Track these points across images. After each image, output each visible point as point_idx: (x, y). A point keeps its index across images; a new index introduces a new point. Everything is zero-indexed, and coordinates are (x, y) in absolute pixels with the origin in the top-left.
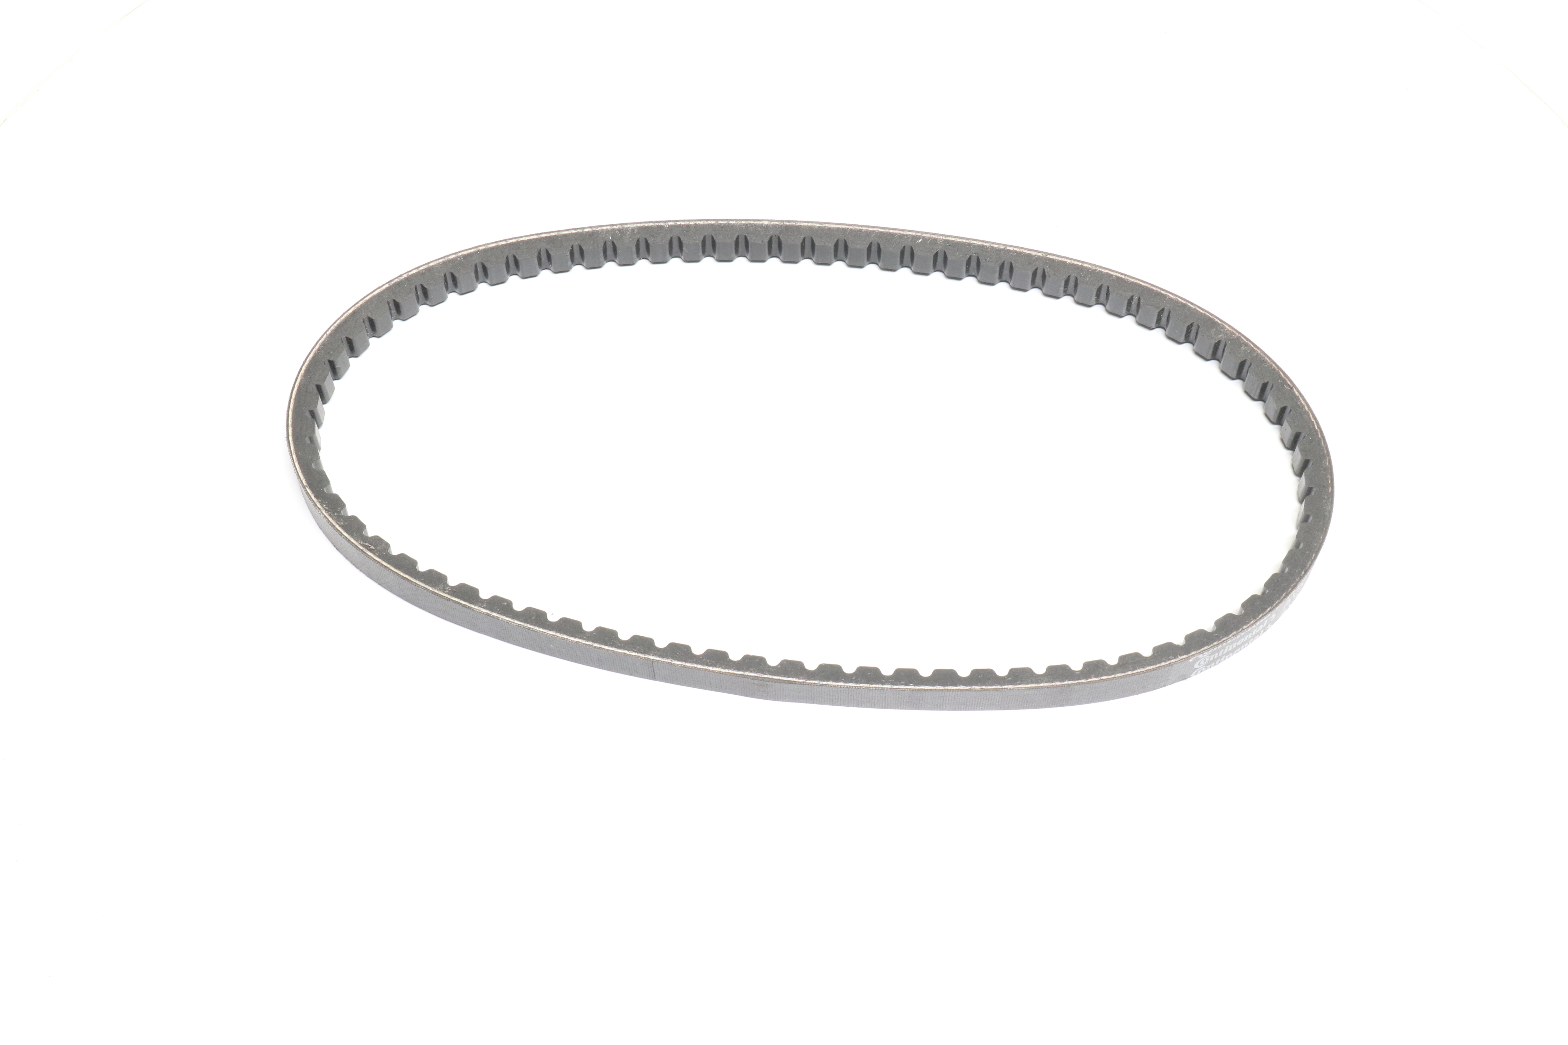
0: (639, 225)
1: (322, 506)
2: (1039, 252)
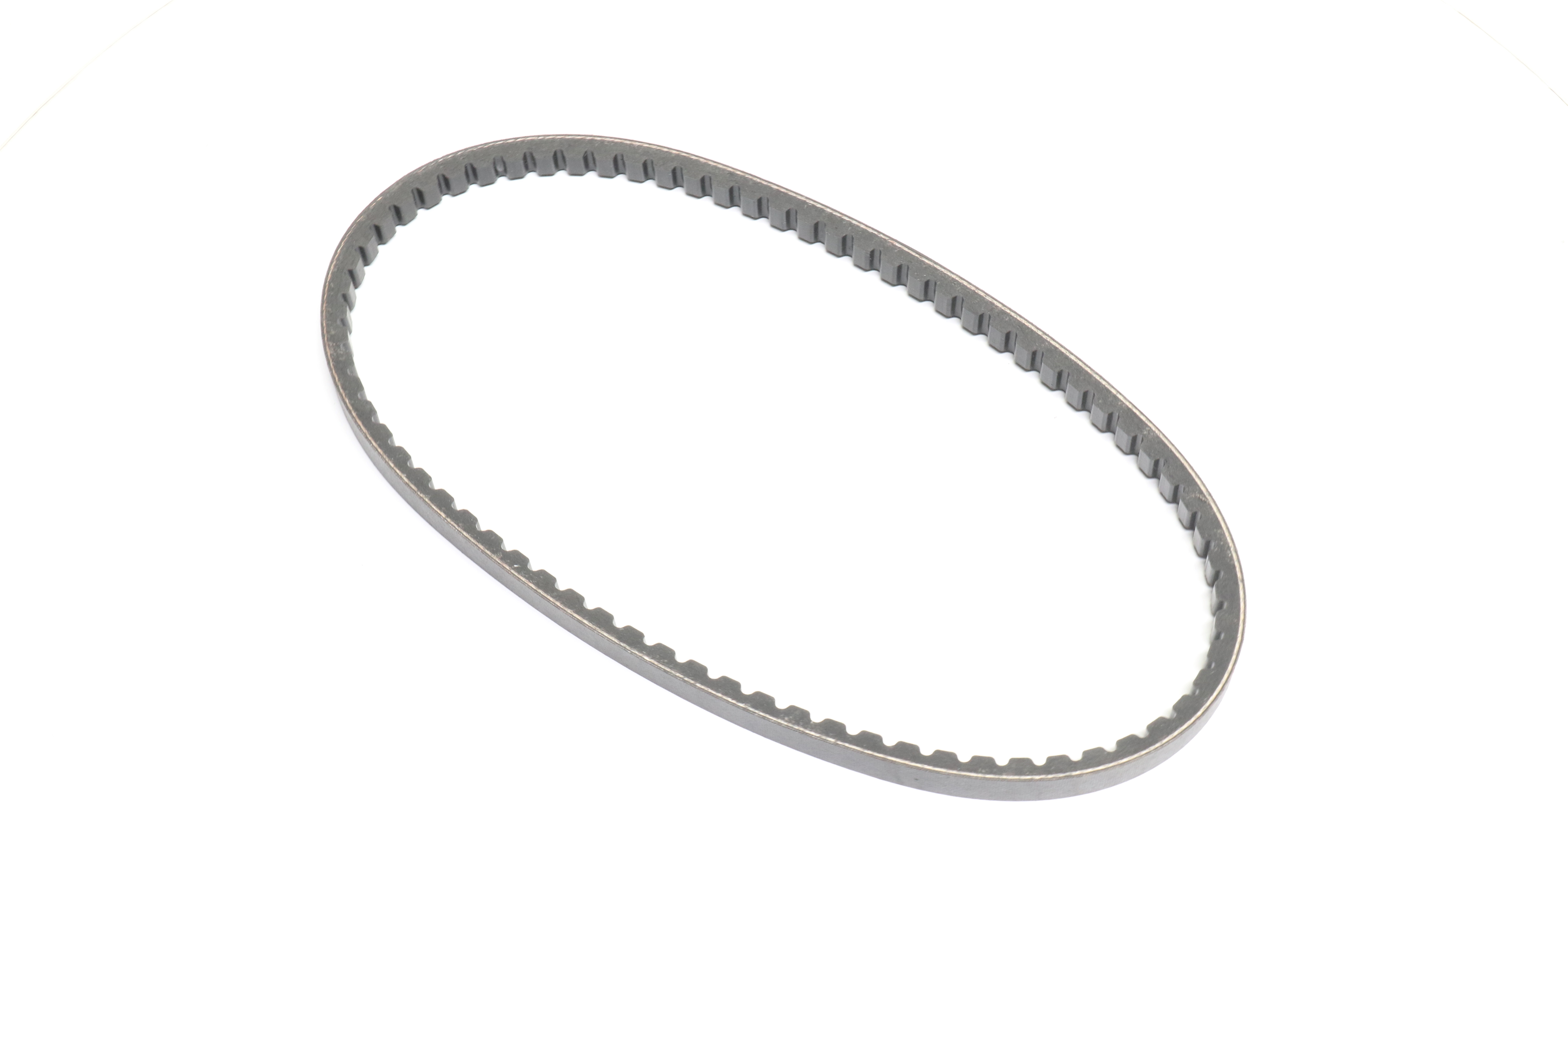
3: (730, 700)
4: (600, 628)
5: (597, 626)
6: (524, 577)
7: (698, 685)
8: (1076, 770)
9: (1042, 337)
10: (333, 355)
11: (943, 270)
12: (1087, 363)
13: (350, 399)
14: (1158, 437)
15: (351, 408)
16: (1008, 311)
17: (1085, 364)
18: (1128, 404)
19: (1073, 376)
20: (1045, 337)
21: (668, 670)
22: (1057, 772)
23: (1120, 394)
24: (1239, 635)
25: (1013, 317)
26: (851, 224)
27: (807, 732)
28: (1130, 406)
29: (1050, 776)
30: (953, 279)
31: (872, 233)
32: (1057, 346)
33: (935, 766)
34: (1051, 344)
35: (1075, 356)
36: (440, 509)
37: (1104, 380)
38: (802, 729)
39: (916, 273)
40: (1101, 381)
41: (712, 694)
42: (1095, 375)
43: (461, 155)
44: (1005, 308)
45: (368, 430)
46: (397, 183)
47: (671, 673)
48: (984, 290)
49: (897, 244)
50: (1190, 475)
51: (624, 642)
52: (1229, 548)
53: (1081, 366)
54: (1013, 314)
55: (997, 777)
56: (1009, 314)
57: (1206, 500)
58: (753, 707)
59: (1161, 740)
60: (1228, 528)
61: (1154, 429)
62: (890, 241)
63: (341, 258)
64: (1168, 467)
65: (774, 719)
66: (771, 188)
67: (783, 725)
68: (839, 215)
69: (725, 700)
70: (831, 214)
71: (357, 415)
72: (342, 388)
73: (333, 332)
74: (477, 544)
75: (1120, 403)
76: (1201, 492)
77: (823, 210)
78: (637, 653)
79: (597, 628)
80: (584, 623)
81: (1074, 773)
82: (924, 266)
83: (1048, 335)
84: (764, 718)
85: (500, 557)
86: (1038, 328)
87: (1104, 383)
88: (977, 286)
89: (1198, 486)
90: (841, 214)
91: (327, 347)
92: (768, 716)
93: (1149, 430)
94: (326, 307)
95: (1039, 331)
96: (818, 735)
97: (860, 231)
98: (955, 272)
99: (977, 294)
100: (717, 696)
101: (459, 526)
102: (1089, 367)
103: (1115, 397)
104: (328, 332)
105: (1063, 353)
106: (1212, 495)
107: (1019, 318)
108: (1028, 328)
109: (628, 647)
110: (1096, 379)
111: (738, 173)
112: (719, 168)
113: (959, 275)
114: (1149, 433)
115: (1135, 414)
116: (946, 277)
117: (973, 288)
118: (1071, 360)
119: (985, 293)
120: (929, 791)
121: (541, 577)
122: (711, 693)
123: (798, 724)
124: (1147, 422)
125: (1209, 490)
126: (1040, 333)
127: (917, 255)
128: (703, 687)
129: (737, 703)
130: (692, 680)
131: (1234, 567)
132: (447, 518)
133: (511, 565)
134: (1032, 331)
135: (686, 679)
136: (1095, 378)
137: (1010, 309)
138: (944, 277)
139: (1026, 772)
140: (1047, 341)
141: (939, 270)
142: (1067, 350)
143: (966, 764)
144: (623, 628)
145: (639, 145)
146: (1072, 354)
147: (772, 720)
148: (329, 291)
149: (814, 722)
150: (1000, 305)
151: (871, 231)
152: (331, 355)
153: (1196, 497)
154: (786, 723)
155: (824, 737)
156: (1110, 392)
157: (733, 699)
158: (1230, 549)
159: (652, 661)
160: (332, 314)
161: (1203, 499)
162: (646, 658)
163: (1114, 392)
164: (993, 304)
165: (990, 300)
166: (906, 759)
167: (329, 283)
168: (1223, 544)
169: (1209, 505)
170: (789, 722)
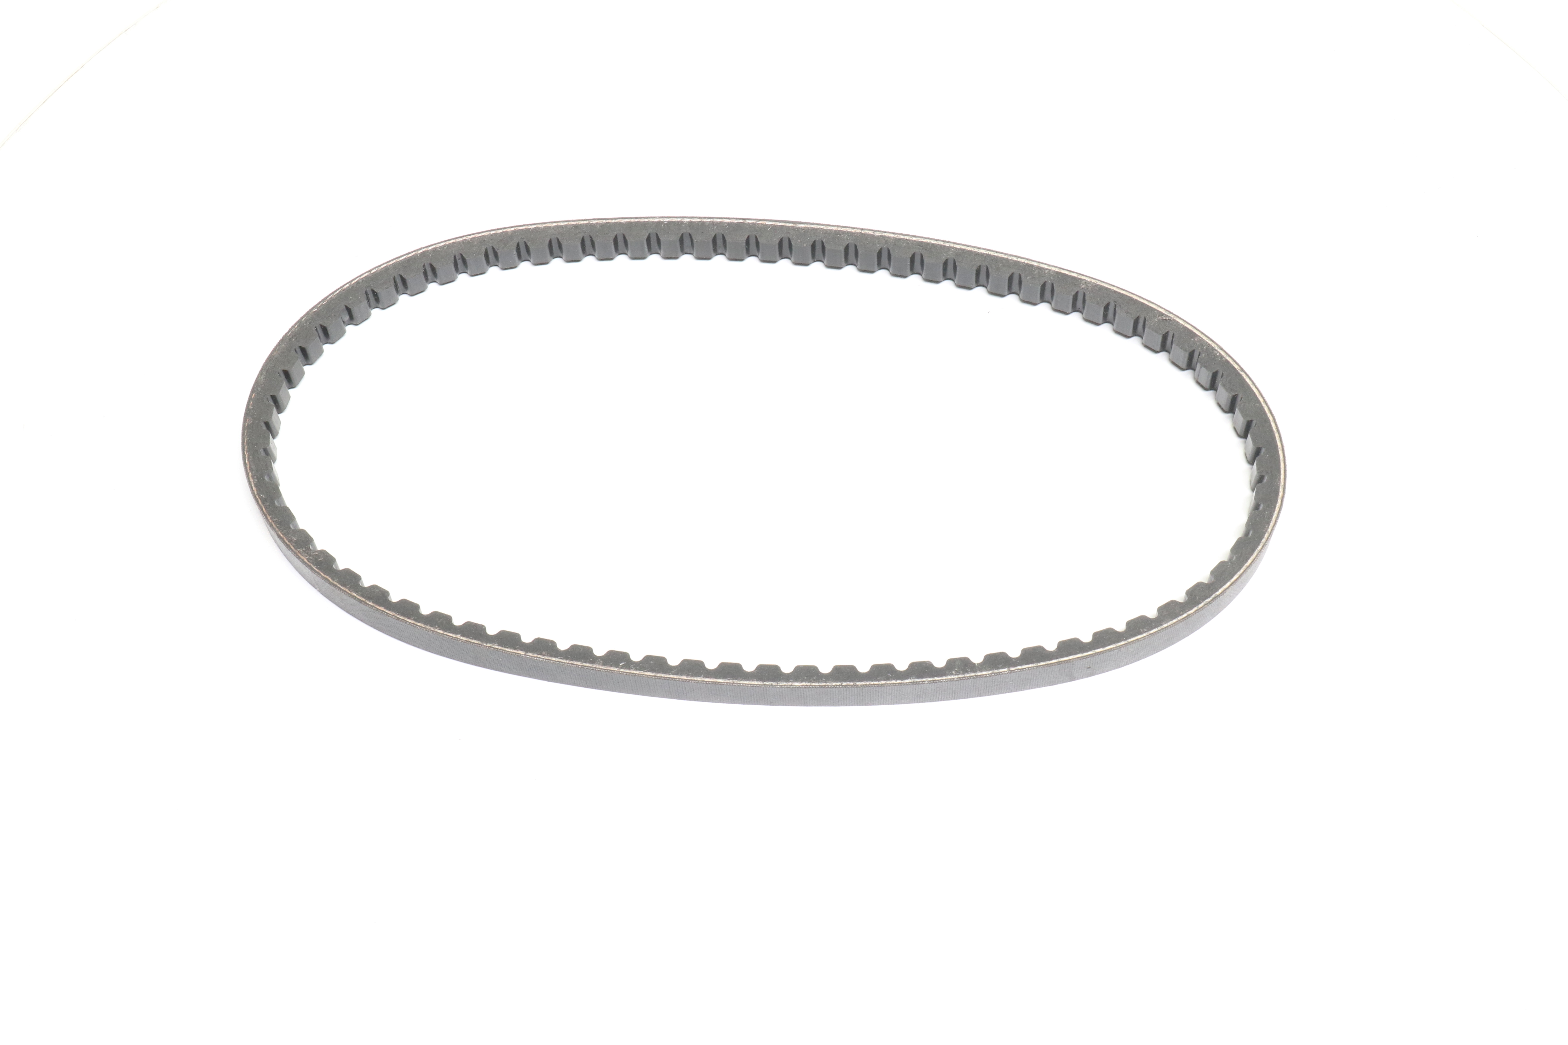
3: (894, 682)
4: (736, 679)
5: (733, 679)
6: (636, 670)
7: (858, 683)
8: (1217, 590)
9: (945, 246)
10: (311, 559)
11: (822, 227)
12: (998, 250)
13: (356, 592)
14: (1096, 285)
15: (363, 599)
16: (902, 237)
17: (996, 252)
18: (1054, 269)
19: (992, 267)
20: (947, 245)
21: (824, 684)
22: (1204, 600)
23: (1043, 263)
24: (1269, 415)
25: (909, 240)
26: (713, 223)
27: (979, 674)
28: (1057, 270)
29: (1200, 606)
30: (835, 231)
31: (738, 222)
32: (963, 247)
33: (1104, 646)
34: (956, 249)
35: (983, 249)
36: (515, 649)
37: (1021, 258)
38: (973, 674)
39: (799, 241)
40: (1019, 260)
41: (876, 684)
42: (1010, 258)
43: (306, 321)
44: (897, 235)
45: (395, 612)
46: (261, 373)
47: (828, 686)
48: (869, 228)
49: (767, 223)
50: (1143, 304)
51: (768, 680)
52: (1213, 349)
53: (994, 256)
54: (907, 238)
55: (1159, 628)
56: (904, 238)
57: (1169, 318)
58: (918, 678)
59: (1266, 531)
60: (1202, 333)
61: (1088, 280)
62: (758, 222)
63: (253, 467)
64: (1120, 306)
65: (944, 678)
66: (621, 223)
67: (956, 679)
68: (699, 220)
69: (891, 684)
70: (691, 222)
71: (373, 602)
72: (342, 585)
73: (295, 539)
74: (572, 662)
75: (1047, 272)
76: (1162, 314)
77: (682, 222)
78: (785, 684)
79: (735, 681)
80: (720, 682)
81: (1218, 593)
82: (803, 231)
83: (948, 242)
84: (934, 681)
85: (601, 664)
87: (1022, 260)
88: (861, 227)
89: (1156, 310)
90: (700, 218)
91: (299, 555)
92: (936, 678)
93: (1085, 283)
94: (271, 519)
95: (939, 242)
96: (990, 672)
97: (726, 226)
98: (834, 224)
99: (864, 234)
100: (882, 684)
101: (544, 655)
102: (1002, 253)
104: (290, 541)
105: (971, 251)
106: (1172, 311)
107: (914, 239)
108: (928, 244)
109: (774, 683)
110: (1013, 260)
111: (582, 222)
112: (561, 226)
113: (839, 225)
114: (1087, 286)
115: (1065, 275)
116: (829, 232)
117: (859, 231)
118: (982, 255)
119: (872, 230)
120: (1103, 672)
121: (652, 662)
122: (874, 684)
123: (967, 672)
124: (1079, 277)
125: (1166, 309)
126: (942, 243)
127: (791, 225)
128: (863, 683)
129: (903, 682)
130: (850, 682)
131: (1228, 362)
132: (527, 654)
133: (617, 666)
134: (933, 244)
135: (844, 684)
136: (1011, 260)
137: (902, 235)
138: (827, 233)
139: (1180, 612)
140: (951, 247)
141: (818, 229)
142: (974, 247)
143: (1126, 631)
144: (756, 669)
145: (472, 238)
146: (980, 248)
147: (943, 680)
148: (263, 503)
149: (978, 664)
150: (892, 235)
151: (736, 221)
152: (307, 559)
153: (1159, 320)
154: (956, 677)
155: (996, 671)
156: (1033, 266)
157: (897, 680)
158: (1215, 350)
159: (804, 684)
160: (281, 522)
161: (1167, 318)
162: (797, 684)
163: (1036, 264)
164: (884, 237)
165: (880, 234)
166: (1076, 654)
167: (259, 496)
168: (1206, 348)
169: (1175, 321)
170: (958, 673)
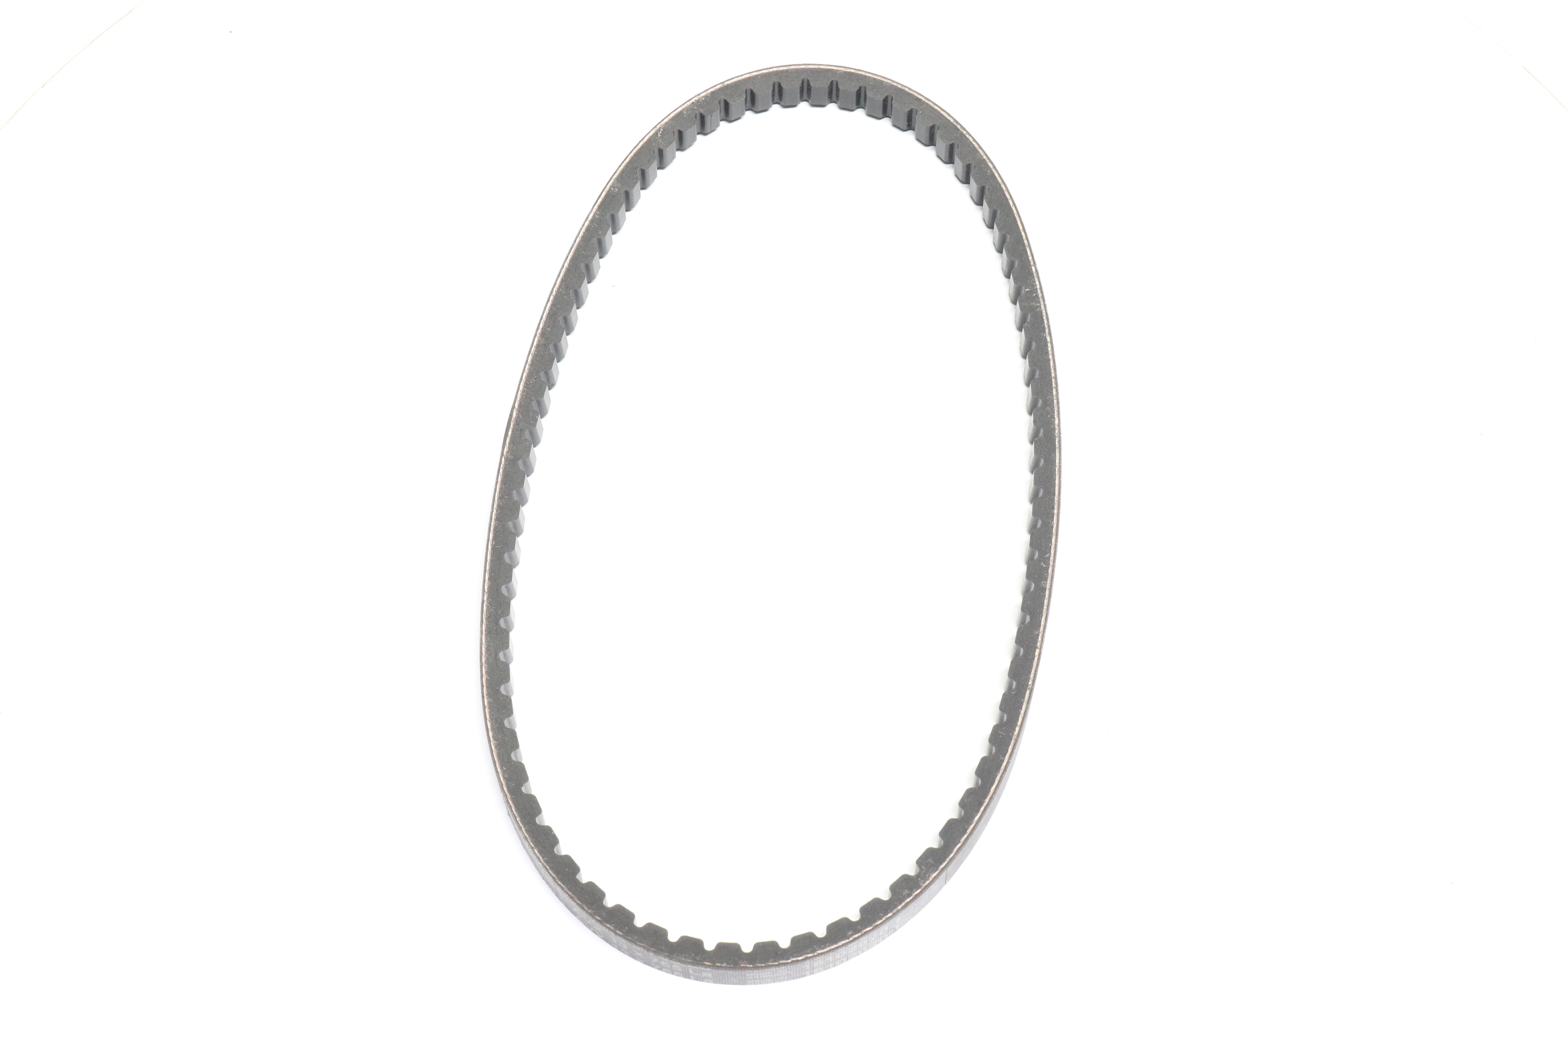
0: (1044, 312)
1: (703, 97)
2: (1034, 681)
28: (596, 207)
86: (548, 300)
103: (592, 221)
